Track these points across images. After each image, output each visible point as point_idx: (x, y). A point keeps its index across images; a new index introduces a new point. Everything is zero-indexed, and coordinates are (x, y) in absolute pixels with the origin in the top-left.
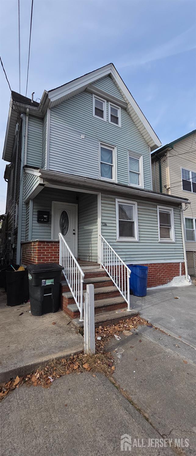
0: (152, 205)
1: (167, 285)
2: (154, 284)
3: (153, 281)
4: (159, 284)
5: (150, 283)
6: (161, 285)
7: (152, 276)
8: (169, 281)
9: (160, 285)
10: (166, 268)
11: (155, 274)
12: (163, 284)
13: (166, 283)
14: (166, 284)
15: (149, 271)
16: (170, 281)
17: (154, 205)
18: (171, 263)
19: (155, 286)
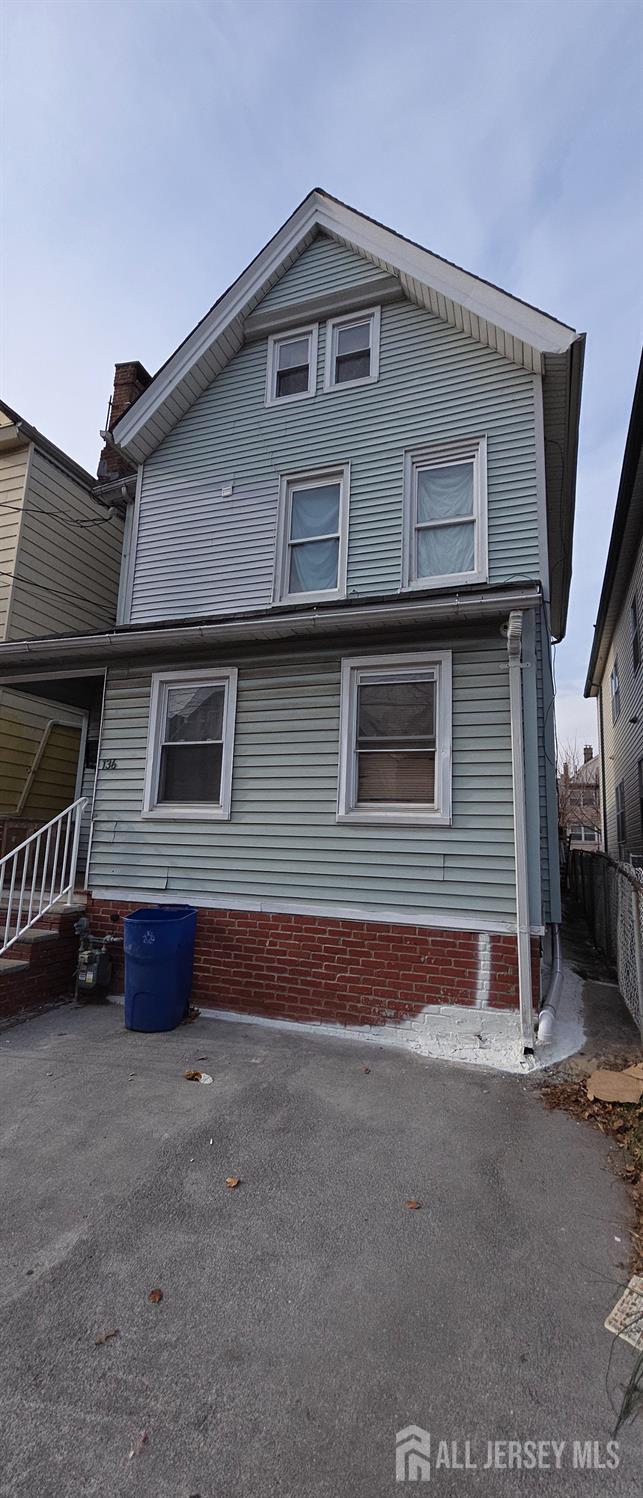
0: (316, 661)
1: (374, 1029)
2: (294, 1009)
3: (286, 994)
4: (325, 1016)
5: (271, 996)
6: (338, 1025)
7: (283, 971)
8: (391, 1013)
9: (327, 1022)
10: (372, 947)
11: (303, 964)
12: (348, 1020)
13: (372, 1023)
14: (371, 1025)
15: (272, 944)
16: (398, 1020)
17: (327, 660)
18: (410, 929)
19: (297, 1020)
